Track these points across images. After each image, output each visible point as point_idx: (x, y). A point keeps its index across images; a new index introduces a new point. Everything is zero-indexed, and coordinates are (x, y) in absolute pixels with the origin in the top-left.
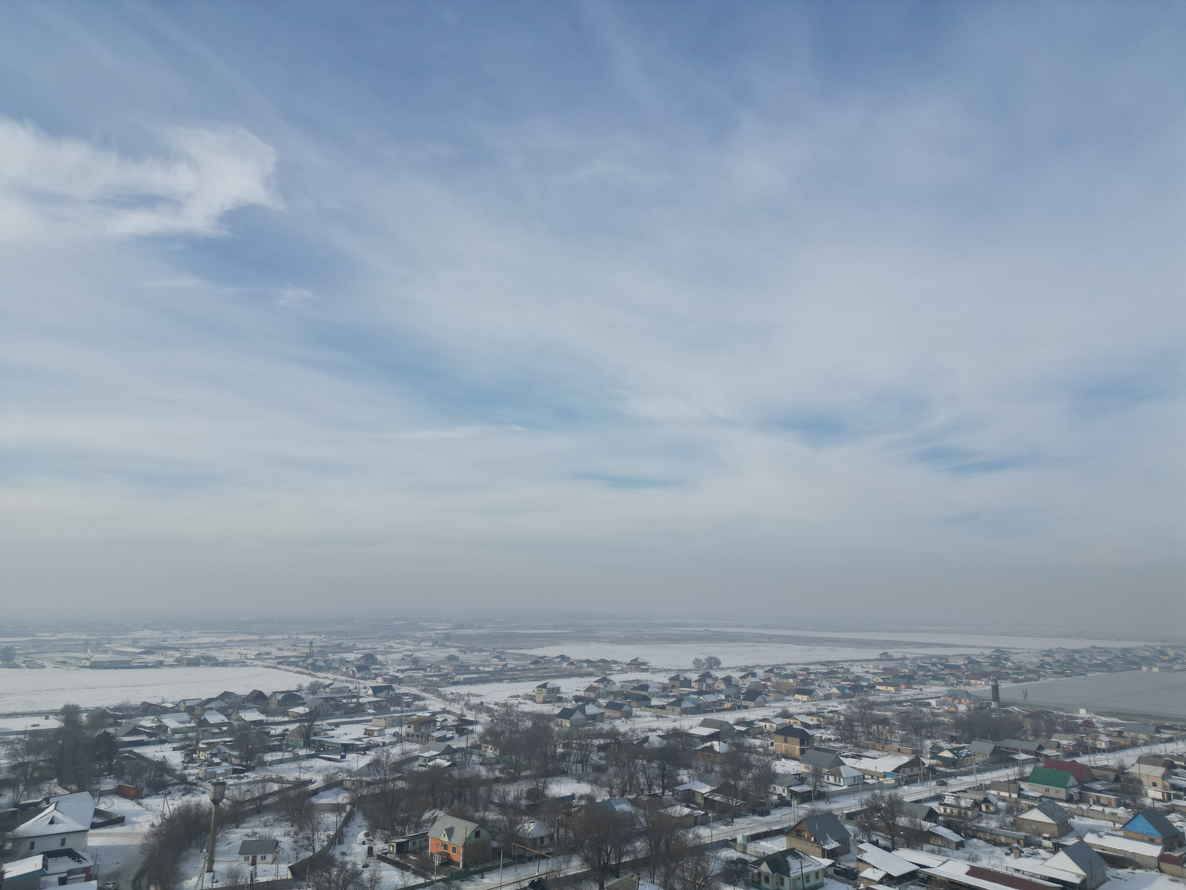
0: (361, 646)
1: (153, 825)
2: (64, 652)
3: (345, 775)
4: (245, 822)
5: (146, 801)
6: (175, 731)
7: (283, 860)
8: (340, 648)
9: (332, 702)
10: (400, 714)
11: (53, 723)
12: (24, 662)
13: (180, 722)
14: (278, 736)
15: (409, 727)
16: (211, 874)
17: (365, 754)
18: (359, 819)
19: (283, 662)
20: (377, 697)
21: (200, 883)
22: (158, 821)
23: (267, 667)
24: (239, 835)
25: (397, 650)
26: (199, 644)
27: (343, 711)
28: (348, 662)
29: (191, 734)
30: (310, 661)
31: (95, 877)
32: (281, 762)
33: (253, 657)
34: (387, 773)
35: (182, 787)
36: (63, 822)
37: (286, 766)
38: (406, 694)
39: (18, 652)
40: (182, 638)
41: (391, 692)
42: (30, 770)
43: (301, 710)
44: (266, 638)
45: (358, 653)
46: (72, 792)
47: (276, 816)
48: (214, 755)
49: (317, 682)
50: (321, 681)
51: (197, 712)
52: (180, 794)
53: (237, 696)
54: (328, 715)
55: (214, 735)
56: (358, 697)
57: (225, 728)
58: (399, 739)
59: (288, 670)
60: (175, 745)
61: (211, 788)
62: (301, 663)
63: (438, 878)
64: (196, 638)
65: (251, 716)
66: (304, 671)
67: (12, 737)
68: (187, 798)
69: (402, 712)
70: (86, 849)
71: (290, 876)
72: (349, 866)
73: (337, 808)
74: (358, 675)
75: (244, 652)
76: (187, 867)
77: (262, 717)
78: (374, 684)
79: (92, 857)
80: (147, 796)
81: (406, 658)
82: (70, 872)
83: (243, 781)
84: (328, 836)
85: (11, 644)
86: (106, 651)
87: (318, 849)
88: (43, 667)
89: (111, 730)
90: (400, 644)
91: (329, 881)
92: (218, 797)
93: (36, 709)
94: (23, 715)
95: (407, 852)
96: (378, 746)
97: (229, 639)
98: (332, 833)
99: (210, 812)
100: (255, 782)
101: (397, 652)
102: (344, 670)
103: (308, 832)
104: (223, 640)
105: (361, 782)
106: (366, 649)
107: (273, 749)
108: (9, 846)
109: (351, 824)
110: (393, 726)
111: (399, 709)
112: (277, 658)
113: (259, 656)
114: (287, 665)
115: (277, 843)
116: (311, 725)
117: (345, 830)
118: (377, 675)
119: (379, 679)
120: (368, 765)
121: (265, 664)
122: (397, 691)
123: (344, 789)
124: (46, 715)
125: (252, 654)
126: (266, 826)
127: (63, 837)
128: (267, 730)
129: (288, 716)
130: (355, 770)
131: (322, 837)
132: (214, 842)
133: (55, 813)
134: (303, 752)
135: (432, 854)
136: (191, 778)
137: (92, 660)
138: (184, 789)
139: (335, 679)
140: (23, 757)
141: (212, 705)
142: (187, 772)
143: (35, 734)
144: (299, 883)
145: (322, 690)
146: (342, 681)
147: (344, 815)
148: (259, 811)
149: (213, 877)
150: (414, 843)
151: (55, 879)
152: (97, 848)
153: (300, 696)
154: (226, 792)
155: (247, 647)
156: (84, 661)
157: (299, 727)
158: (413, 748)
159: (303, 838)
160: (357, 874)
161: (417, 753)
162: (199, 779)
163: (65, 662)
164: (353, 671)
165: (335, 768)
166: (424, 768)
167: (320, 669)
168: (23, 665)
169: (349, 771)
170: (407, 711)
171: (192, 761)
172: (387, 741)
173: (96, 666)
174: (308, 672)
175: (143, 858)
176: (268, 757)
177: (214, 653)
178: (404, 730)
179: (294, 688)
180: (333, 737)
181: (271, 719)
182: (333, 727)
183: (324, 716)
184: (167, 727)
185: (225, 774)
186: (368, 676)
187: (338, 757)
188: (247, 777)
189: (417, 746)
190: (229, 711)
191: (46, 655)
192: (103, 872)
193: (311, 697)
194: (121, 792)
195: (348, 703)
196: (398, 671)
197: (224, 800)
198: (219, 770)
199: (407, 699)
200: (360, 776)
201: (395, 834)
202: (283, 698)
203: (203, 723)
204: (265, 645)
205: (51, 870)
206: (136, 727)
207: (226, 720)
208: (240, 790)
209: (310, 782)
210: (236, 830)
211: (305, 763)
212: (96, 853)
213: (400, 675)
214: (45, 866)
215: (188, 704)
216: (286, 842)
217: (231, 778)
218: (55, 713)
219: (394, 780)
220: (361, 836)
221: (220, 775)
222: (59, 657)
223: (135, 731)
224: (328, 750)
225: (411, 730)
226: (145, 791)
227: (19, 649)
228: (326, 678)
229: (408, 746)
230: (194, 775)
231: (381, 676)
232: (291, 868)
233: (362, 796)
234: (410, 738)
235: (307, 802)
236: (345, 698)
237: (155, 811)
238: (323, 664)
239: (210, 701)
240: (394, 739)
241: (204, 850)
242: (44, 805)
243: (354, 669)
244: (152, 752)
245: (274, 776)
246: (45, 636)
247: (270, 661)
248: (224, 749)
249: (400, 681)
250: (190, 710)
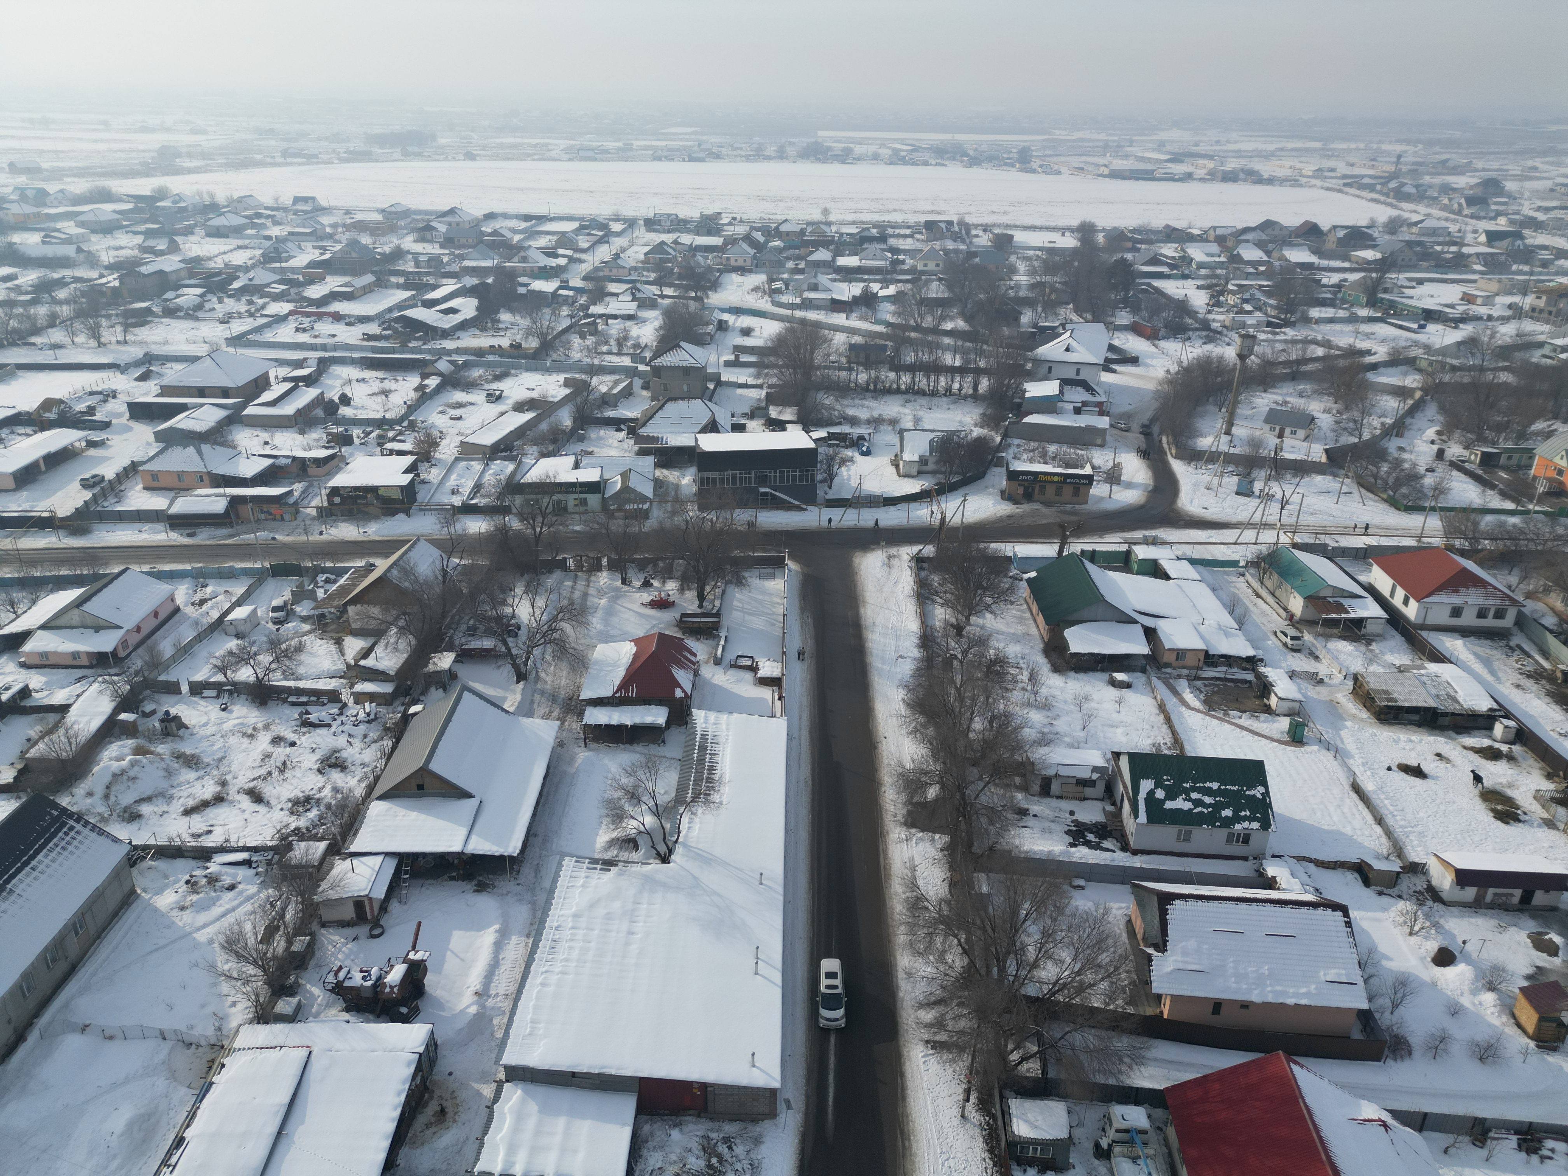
0: (1480, 165)
1: (1168, 372)
2: (1081, 155)
3: (1421, 351)
4: (1275, 387)
5: (1162, 344)
6: (1201, 265)
7: (1318, 440)
8: (1445, 168)
9: (1418, 249)
10: (1527, 277)
11: (1069, 242)
12: (1041, 166)
13: (1207, 255)
14: (1332, 286)
15: (1539, 298)
16: (1229, 437)
17: (1456, 328)
18: (1431, 410)
19: (1353, 183)
20: (1492, 247)
21: (1216, 443)
22: (1174, 368)
23: (1328, 189)
24: (1266, 401)
25: (1545, 175)
26: (1239, 151)
27: (1433, 263)
28: (1454, 190)
29: (1219, 271)
30: (1393, 184)
31: (1108, 414)
32: (1331, 320)
33: (1310, 173)
34: (1487, 358)
35: (1204, 333)
36: (1078, 352)
37: (1337, 327)
38: (1545, 248)
39: (1034, 154)
40: (1218, 142)
41: (1519, 242)
42: (1047, 290)
43: (1369, 254)
44: (1332, 146)
45: (1474, 176)
46: (1087, 322)
47: (1316, 387)
48: (1246, 301)
49: (1399, 217)
50: (1406, 215)
51: (1229, 244)
52: (1201, 341)
53: (1282, 228)
54: (1410, 266)
55: (1248, 276)
56: (1462, 244)
57: (1262, 268)
58: (1517, 313)
59: (1358, 196)
60: (1200, 283)
61: (1238, 340)
62: (1378, 187)
63: (1537, 508)
64: (1236, 142)
65: (1299, 255)
66: (1382, 198)
67: (1031, 253)
68: (1209, 347)
69: (1531, 273)
70: (1099, 383)
71: (1324, 459)
72: (1406, 466)
73: (1401, 392)
74: (1466, 212)
75: (1298, 165)
76: (1202, 424)
77: (1313, 259)
78: (1491, 226)
79: (1105, 393)
80: (1164, 338)
81: (1558, 188)
82: (1084, 404)
83: (1278, 337)
84: (1383, 424)
85: (1028, 144)
86: (1126, 157)
87: (1366, 436)
88: (1059, 173)
89: (1129, 256)
90: (1552, 164)
91: (1376, 477)
92: (1245, 352)
93: (1053, 224)
94: (1041, 228)
95: (1497, 466)
96: (1479, 318)
97: (1280, 146)
98: (1389, 421)
99: (1234, 369)
100: (1294, 342)
101: (1544, 178)
102: (1446, 201)
103: (1356, 414)
104: (1271, 147)
105: (1443, 365)
106: (1488, 170)
107: (1323, 303)
108: (1029, 366)
109: (1419, 415)
110: (1510, 293)
111: (1526, 268)
112: (1345, 177)
113: (1319, 173)
114: (1359, 189)
115: (1313, 419)
116: (1381, 278)
117: (1408, 421)
118: (1499, 214)
119: (1502, 221)
120: (1459, 344)
121: (1326, 185)
122: (1530, 241)
123: (1416, 369)
124: (1063, 231)
125: (1309, 169)
126: (1301, 395)
127: (1079, 366)
128: (1317, 277)
129: (1350, 261)
130: (1437, 346)
131: (1373, 425)
132: (1235, 404)
133: (1071, 341)
134: (1363, 312)
135: (1535, 478)
136: (1215, 325)
137: (1112, 167)
138: (1207, 337)
139: (1428, 215)
140: (1040, 276)
141: (1249, 236)
142: (1211, 317)
143: (1052, 251)
144: (1335, 470)
145: (1405, 229)
146: (1438, 219)
147: (1410, 402)
148: (1294, 377)
149: (1231, 441)
150: (1510, 458)
151: (1070, 407)
152: (1110, 385)
153: (1371, 235)
154: (1256, 348)
155: (1302, 159)
156: (1102, 168)
157: (1363, 278)
158: (1538, 329)
159: (1349, 420)
160: (1414, 477)
161: (1542, 338)
162: (1225, 327)
163: (1082, 169)
164: (1460, 205)
165: (1407, 339)
166: (1549, 361)
167: (1407, 198)
168: (1040, 170)
169: (1427, 348)
170: (1540, 274)
171: (1218, 304)
172: (1496, 314)
173: (1116, 175)
174: (1389, 200)
175: (1155, 405)
176: (1315, 313)
177: (1258, 165)
178: (1529, 301)
179: (1363, 222)
180: (1412, 298)
181: (1325, 263)
182: (1414, 284)
183: (1402, 266)
184: (1192, 259)
185: (1257, 326)
186: (1482, 214)
187: (1415, 326)
188: (1284, 333)
189: (1546, 328)
190: (1271, 247)
191: (1062, 159)
192: (1115, 410)
193: (1387, 237)
194: (1136, 329)
195: (1443, 252)
196: (1539, 209)
197: (1253, 357)
198: (1250, 321)
199: (1544, 255)
200: (1444, 355)
201: (1482, 439)
202: (1345, 235)
203: (1236, 259)
204: (1329, 157)
205: (1066, 398)
206: (1156, 254)
207: (1265, 258)
208: (1273, 348)
209: (1369, 352)
210: (1263, 395)
211: (1365, 328)
212: (1110, 390)
213: (1541, 216)
214: (1061, 392)
215: (1219, 232)
216: (1325, 421)
217: (1263, 332)
218: (1072, 231)
219: (1496, 369)
220: (1431, 433)
221: (1251, 326)
222: (1076, 161)
223: (1155, 260)
224: (1401, 315)
225: (1541, 303)
226: (1162, 332)
227: (1036, 150)
228: (1415, 211)
229: (1529, 326)
230: (1219, 321)
231: (1507, 214)
232: (1327, 451)
233: (1441, 383)
234: (1536, 314)
235: (1360, 376)
236: (1439, 244)
237: (1172, 356)
238: (1413, 190)
239: (1246, 230)
240: (1509, 313)
241: (1223, 410)
242: (1060, 330)
243: (1463, 201)
244: (1173, 288)
245: (1320, 338)
246: (1061, 134)
247: (1334, 181)
248: (1259, 295)
249: (1536, 225)
250: (1221, 240)
